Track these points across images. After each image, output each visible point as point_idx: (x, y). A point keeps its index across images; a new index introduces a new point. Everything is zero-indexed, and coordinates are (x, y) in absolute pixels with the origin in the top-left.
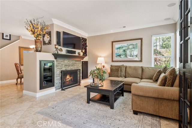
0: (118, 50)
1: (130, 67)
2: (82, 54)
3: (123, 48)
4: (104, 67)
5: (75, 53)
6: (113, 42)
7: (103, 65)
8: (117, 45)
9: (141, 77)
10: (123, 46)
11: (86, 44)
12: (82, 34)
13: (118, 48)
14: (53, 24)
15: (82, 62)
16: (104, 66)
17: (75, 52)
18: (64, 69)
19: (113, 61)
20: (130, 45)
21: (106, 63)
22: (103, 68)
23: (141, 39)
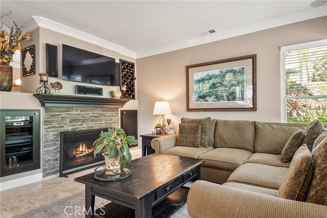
0: (201, 84)
1: (226, 123)
2: (118, 95)
3: (210, 79)
4: (169, 123)
5: (101, 94)
6: (188, 68)
7: (167, 117)
8: (197, 75)
9: (251, 148)
10: (210, 74)
11: (132, 73)
12: (121, 52)
13: (199, 81)
14: (39, 28)
15: (122, 112)
16: (170, 120)
17: (101, 90)
18: (68, 128)
19: (189, 110)
20: (227, 73)
21: (173, 113)
22: (166, 123)
23: (253, 58)
